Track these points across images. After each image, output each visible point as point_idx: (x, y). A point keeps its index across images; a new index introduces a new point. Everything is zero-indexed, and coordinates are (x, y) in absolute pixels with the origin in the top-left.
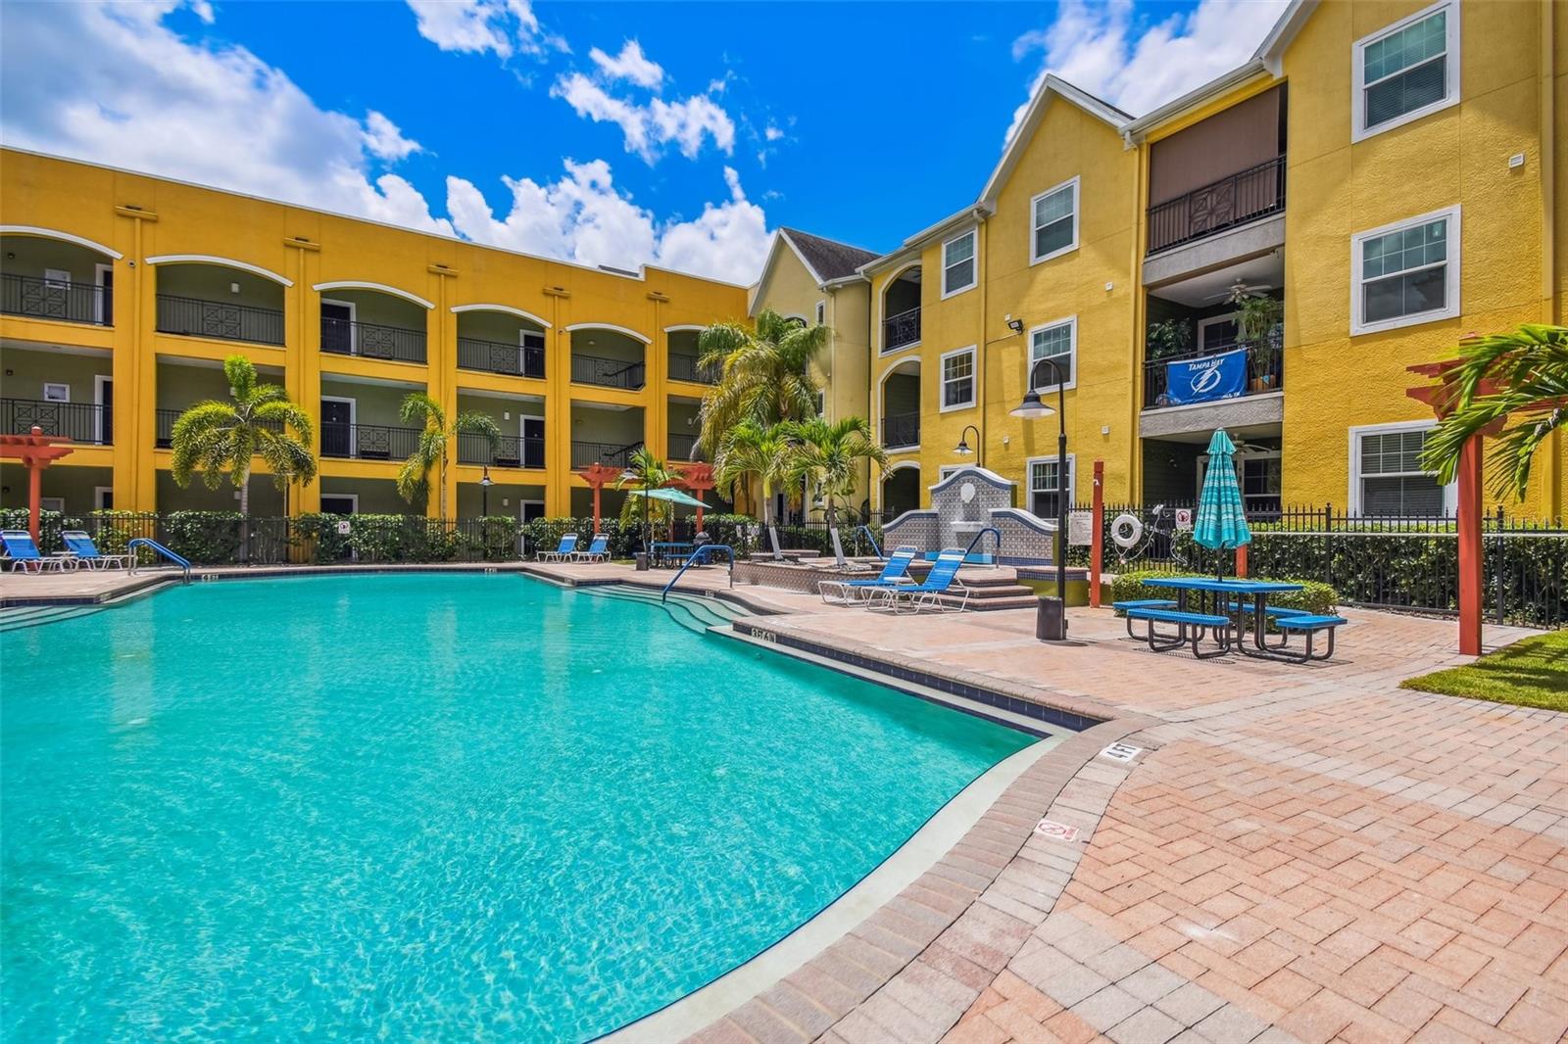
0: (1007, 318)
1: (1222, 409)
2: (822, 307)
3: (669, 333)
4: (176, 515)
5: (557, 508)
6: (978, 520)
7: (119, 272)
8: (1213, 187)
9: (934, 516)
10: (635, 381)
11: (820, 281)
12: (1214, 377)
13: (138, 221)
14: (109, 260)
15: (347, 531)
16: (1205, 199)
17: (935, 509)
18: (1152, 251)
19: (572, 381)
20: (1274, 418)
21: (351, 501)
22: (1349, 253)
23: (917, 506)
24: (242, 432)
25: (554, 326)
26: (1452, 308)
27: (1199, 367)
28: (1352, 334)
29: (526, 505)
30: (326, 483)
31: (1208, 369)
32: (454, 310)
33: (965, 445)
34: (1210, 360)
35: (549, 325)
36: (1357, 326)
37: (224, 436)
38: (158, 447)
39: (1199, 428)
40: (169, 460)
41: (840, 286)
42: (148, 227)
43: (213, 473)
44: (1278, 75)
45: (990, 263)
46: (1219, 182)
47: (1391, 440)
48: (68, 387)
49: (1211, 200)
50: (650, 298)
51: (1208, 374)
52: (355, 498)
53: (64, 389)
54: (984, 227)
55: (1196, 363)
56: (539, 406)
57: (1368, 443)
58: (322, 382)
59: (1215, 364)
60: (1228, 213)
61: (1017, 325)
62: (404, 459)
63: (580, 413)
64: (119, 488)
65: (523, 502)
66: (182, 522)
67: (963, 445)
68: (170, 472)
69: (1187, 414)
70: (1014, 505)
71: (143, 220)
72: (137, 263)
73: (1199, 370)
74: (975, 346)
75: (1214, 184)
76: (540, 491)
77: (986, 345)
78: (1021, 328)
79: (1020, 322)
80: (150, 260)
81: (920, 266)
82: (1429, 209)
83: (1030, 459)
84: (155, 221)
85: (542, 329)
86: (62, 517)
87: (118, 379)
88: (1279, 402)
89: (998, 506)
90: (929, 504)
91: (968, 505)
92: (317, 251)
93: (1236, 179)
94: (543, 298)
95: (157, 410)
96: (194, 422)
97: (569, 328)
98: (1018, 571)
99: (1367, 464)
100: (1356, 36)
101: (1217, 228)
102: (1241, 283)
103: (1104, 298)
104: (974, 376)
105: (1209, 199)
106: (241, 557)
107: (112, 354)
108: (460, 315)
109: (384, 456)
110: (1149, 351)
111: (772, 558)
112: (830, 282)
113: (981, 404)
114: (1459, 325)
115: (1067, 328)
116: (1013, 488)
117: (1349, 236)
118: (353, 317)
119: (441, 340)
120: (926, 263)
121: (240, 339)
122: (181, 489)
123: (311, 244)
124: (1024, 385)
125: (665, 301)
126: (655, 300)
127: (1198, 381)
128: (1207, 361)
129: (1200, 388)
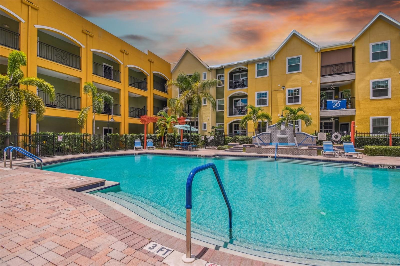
0: (279, 85)
1: (341, 112)
2: (205, 74)
3: (154, 73)
8: (338, 65)
9: (269, 134)
10: (144, 88)
11: (207, 66)
12: (339, 105)
16: (336, 67)
18: (322, 76)
19: (129, 85)
20: (354, 114)
22: (369, 83)
25: (124, 64)
26: (389, 96)
27: (335, 102)
28: (370, 99)
31: (337, 103)
32: (92, 50)
34: (338, 101)
35: (122, 63)
36: (371, 98)
39: (335, 115)
44: (353, 45)
45: (273, 71)
46: (340, 64)
47: (378, 120)
49: (337, 68)
51: (337, 104)
54: (271, 62)
55: (334, 101)
56: (118, 93)
57: (374, 120)
58: (37, 70)
59: (339, 102)
60: (342, 71)
61: (284, 87)
65: (104, 128)
69: (333, 112)
74: (268, 91)
75: (338, 64)
76: (118, 124)
77: (272, 91)
81: (247, 68)
82: (385, 78)
85: (120, 64)
88: (354, 111)
93: (343, 64)
94: (120, 53)
97: (128, 66)
99: (374, 124)
100: (370, 42)
101: (339, 73)
102: (333, 85)
103: (309, 85)
104: (267, 98)
105: (337, 67)
108: (94, 53)
110: (321, 97)
113: (270, 106)
114: (391, 100)
115: (299, 90)
117: (369, 80)
119: (87, 61)
120: (249, 68)
123: (34, 5)
124: (285, 102)
125: (153, 63)
126: (150, 62)
127: (334, 105)
128: (337, 101)
129: (335, 106)
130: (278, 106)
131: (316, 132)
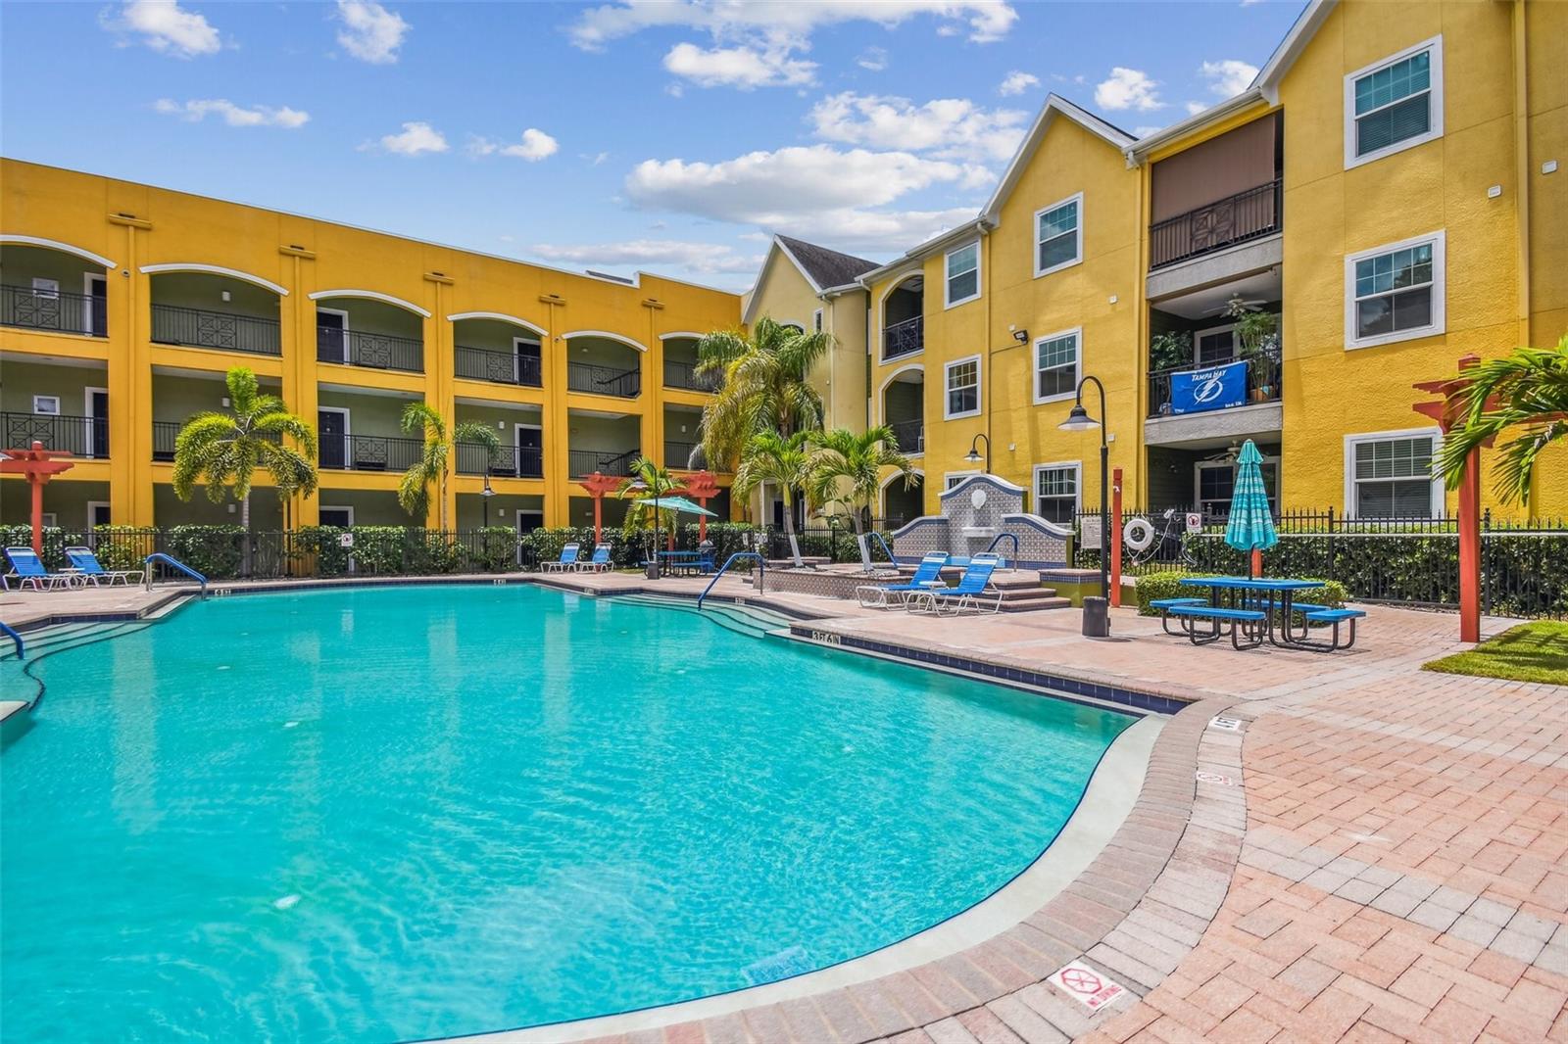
0: (1012, 328)
1: (1223, 417)
2: (819, 315)
3: (664, 341)
4: (178, 529)
5: (556, 518)
6: (989, 525)
7: (113, 281)
8: (1213, 207)
9: (944, 522)
10: (631, 389)
11: (818, 290)
12: (1216, 388)
13: (131, 229)
14: (102, 269)
15: (350, 543)
16: (1206, 218)
17: (945, 515)
18: (1155, 266)
19: (569, 389)
20: (1274, 426)
21: (346, 513)
22: (1343, 272)
23: (921, 514)
24: (244, 445)
25: (550, 334)
26: (1438, 325)
28: (1346, 349)
29: (522, 515)
30: (326, 495)
31: (1210, 380)
32: (451, 318)
33: (976, 452)
34: (1212, 372)
35: (546, 333)
36: (1351, 342)
37: (226, 448)
38: (155, 460)
39: (1202, 436)
40: (169, 473)
41: (839, 294)
42: (142, 235)
43: (217, 487)
44: (1274, 103)
45: (994, 274)
46: (1219, 202)
47: (1383, 447)
48: (57, 400)
49: (1212, 220)
50: (645, 305)
51: (1210, 386)
52: (350, 509)
53: (54, 401)
54: (987, 239)
55: (1198, 374)
56: (536, 414)
57: (1362, 450)
58: (319, 392)
59: (1217, 375)
60: (1228, 232)
61: (1022, 335)
62: (405, 470)
63: (578, 422)
64: (117, 503)
65: (519, 512)
66: (184, 536)
67: (974, 453)
68: (170, 486)
69: (1191, 422)
70: (1025, 510)
71: (136, 228)
72: (132, 273)
73: (1202, 381)
74: (979, 356)
75: (1214, 204)
76: (538, 501)
77: (990, 355)
78: (1026, 339)
79: (1025, 332)
80: (144, 270)
81: (922, 276)
82: (1416, 233)
83: (1037, 466)
84: (148, 230)
85: (538, 337)
86: (63, 533)
87: (115, 391)
88: (1278, 412)
89: (1009, 512)
90: (934, 506)
91: (979, 511)
92: (312, 259)
93: (1236, 201)
94: (540, 304)
95: (153, 422)
96: (197, 434)
97: (565, 336)
98: (1041, 574)
99: (1361, 470)
100: (1347, 70)
101: (1218, 246)
102: (1238, 297)
103: (1108, 310)
104: (978, 384)
105: (1209, 218)
106: (245, 572)
107: (107, 366)
108: (456, 323)
109: (380, 467)
110: (1153, 362)
111: (793, 565)
112: (829, 290)
113: (987, 410)
114: (1444, 342)
115: (1073, 339)
116: (1025, 494)
117: (1343, 257)
118: (346, 326)
119: (438, 347)
120: (928, 273)
121: (235, 349)
122: (182, 502)
123: (308, 252)
124: (1030, 393)
125: (660, 308)
126: (650, 307)
127: (1201, 391)
128: (1209, 372)
129: (1202, 398)
130: (1009, 410)
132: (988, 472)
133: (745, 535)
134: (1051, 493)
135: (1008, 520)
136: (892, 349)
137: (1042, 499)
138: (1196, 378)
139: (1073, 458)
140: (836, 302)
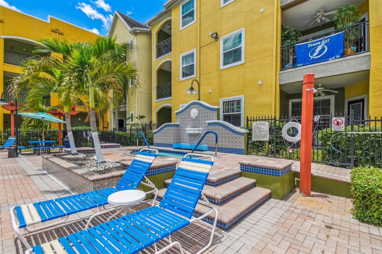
0: (210, 34)
1: (329, 65)
2: (132, 42)
6: (199, 127)
9: (177, 126)
11: (130, 29)
12: (323, 49)
17: (179, 122)
19: (4, 62)
20: (365, 67)
23: (171, 122)
27: (314, 45)
31: (320, 46)
33: (193, 88)
34: (321, 41)
41: (139, 31)
45: (202, 10)
50: (53, 31)
51: (319, 48)
55: (312, 43)
59: (323, 43)
61: (215, 35)
67: (192, 89)
69: (308, 70)
70: (218, 119)
73: (314, 47)
74: (195, 49)
77: (200, 48)
78: (216, 37)
79: (216, 33)
81: (171, 19)
83: (221, 99)
88: (367, 58)
89: (210, 120)
90: (175, 121)
91: (194, 120)
103: (259, 17)
104: (195, 62)
112: (134, 28)
113: (198, 75)
115: (240, 34)
116: (218, 110)
120: (173, 17)
124: (219, 65)
125: (61, 34)
126: (56, 32)
127: (313, 52)
128: (318, 41)
129: (314, 56)
130: (209, 73)
131: (249, 119)
132: (199, 100)
133: (84, 132)
134: (228, 112)
135: (209, 124)
136: (160, 53)
137: (224, 115)
138: (310, 46)
139: (239, 95)
140: (138, 35)
